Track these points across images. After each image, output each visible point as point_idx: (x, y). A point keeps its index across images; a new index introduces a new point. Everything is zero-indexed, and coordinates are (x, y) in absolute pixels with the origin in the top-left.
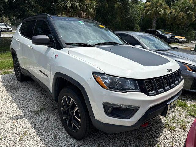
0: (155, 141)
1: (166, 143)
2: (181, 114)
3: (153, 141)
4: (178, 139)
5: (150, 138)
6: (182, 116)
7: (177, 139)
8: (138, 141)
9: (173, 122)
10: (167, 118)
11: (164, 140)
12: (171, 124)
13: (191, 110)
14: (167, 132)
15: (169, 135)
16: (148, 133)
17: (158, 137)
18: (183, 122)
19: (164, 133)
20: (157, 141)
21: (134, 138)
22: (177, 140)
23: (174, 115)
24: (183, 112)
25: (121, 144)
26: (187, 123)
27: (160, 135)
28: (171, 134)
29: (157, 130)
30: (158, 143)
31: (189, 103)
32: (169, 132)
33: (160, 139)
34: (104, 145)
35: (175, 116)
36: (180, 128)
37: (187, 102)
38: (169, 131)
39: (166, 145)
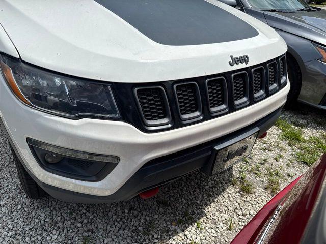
0: (198, 214)
1: (220, 219)
2: (281, 156)
3: (193, 214)
4: (250, 214)
5: (189, 205)
6: (281, 160)
7: (248, 213)
8: (161, 209)
9: (256, 174)
10: (247, 162)
11: (217, 214)
12: (249, 178)
13: (306, 149)
14: (234, 194)
15: (235, 202)
16: (190, 192)
17: (206, 205)
18: (277, 174)
19: (226, 196)
20: (202, 214)
21: (155, 203)
22: (248, 215)
23: (263, 158)
24: (289, 152)
25: (120, 213)
26: (286, 178)
27: (214, 201)
28: (239, 201)
29: (212, 188)
30: (201, 220)
31: (308, 133)
32: (238, 194)
33: (211, 209)
34: (85, 212)
35: (265, 160)
36: (266, 188)
37: (306, 130)
38: (239, 192)
39: (218, 226)
